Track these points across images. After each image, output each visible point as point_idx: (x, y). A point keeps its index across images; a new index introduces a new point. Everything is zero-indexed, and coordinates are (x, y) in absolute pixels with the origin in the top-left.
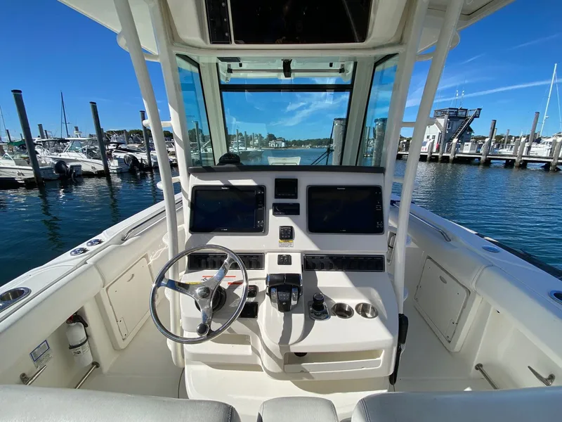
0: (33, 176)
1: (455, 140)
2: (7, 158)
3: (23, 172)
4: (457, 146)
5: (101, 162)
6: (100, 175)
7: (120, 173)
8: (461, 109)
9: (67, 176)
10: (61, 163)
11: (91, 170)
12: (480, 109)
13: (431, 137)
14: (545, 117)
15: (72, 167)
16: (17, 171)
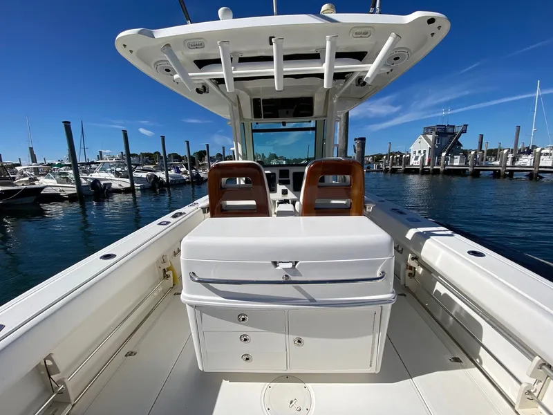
0: (76, 192)
1: (444, 154)
2: (49, 178)
3: (64, 189)
4: (446, 159)
5: (128, 180)
6: (127, 191)
7: (143, 189)
8: (448, 126)
9: (100, 192)
10: (96, 181)
11: (119, 187)
12: (466, 126)
13: (422, 152)
14: (533, 130)
15: (105, 184)
16: (58, 189)
